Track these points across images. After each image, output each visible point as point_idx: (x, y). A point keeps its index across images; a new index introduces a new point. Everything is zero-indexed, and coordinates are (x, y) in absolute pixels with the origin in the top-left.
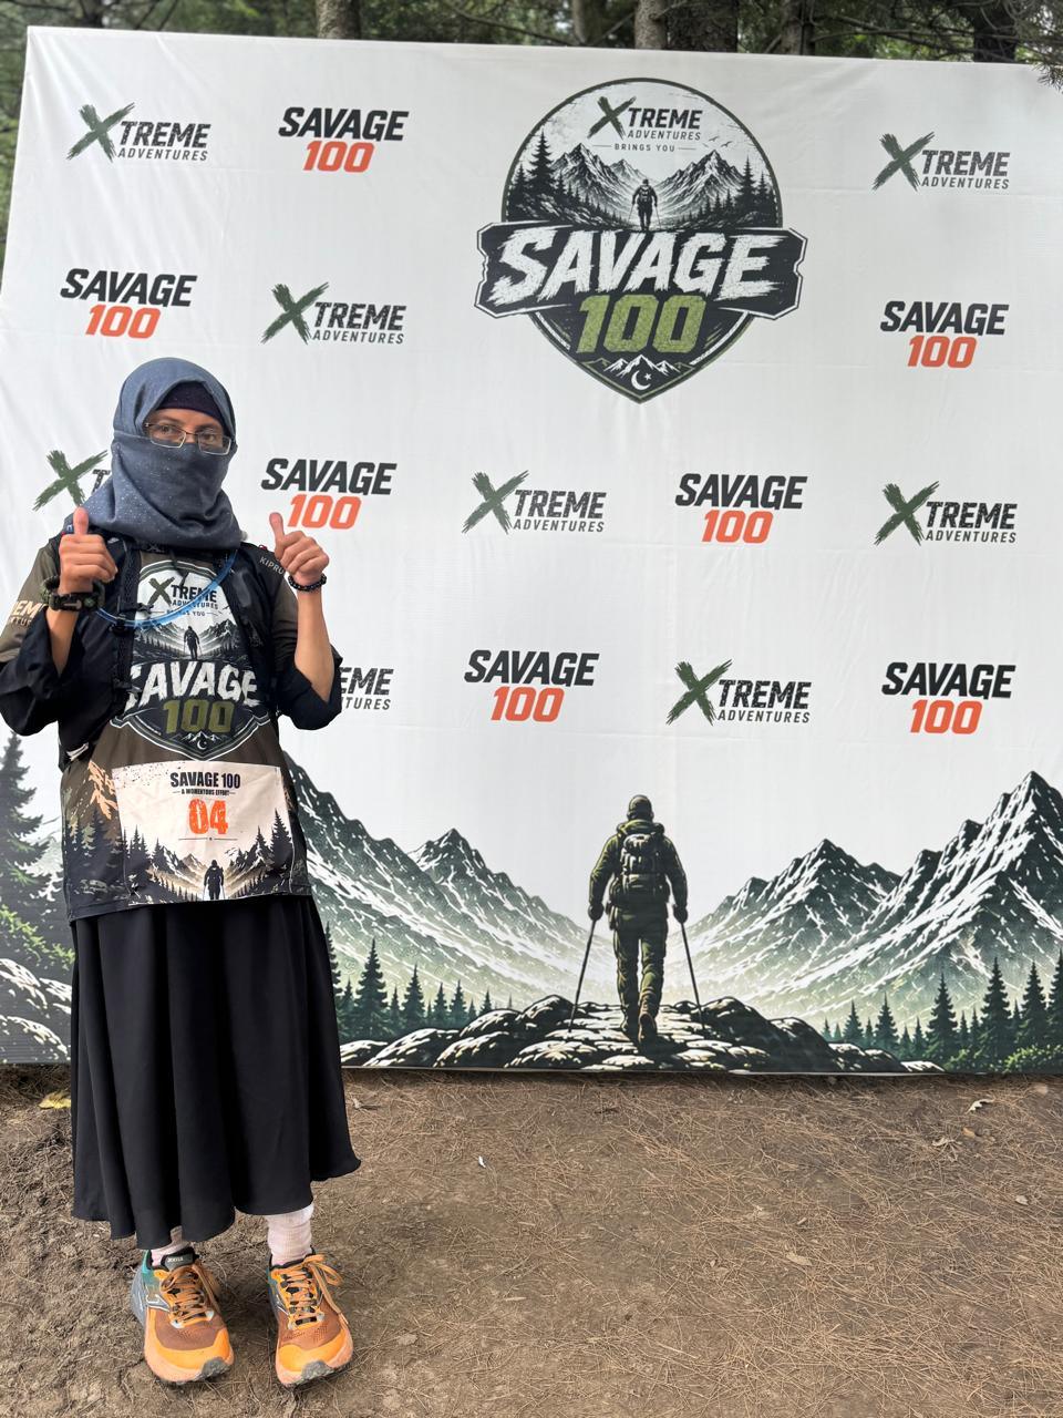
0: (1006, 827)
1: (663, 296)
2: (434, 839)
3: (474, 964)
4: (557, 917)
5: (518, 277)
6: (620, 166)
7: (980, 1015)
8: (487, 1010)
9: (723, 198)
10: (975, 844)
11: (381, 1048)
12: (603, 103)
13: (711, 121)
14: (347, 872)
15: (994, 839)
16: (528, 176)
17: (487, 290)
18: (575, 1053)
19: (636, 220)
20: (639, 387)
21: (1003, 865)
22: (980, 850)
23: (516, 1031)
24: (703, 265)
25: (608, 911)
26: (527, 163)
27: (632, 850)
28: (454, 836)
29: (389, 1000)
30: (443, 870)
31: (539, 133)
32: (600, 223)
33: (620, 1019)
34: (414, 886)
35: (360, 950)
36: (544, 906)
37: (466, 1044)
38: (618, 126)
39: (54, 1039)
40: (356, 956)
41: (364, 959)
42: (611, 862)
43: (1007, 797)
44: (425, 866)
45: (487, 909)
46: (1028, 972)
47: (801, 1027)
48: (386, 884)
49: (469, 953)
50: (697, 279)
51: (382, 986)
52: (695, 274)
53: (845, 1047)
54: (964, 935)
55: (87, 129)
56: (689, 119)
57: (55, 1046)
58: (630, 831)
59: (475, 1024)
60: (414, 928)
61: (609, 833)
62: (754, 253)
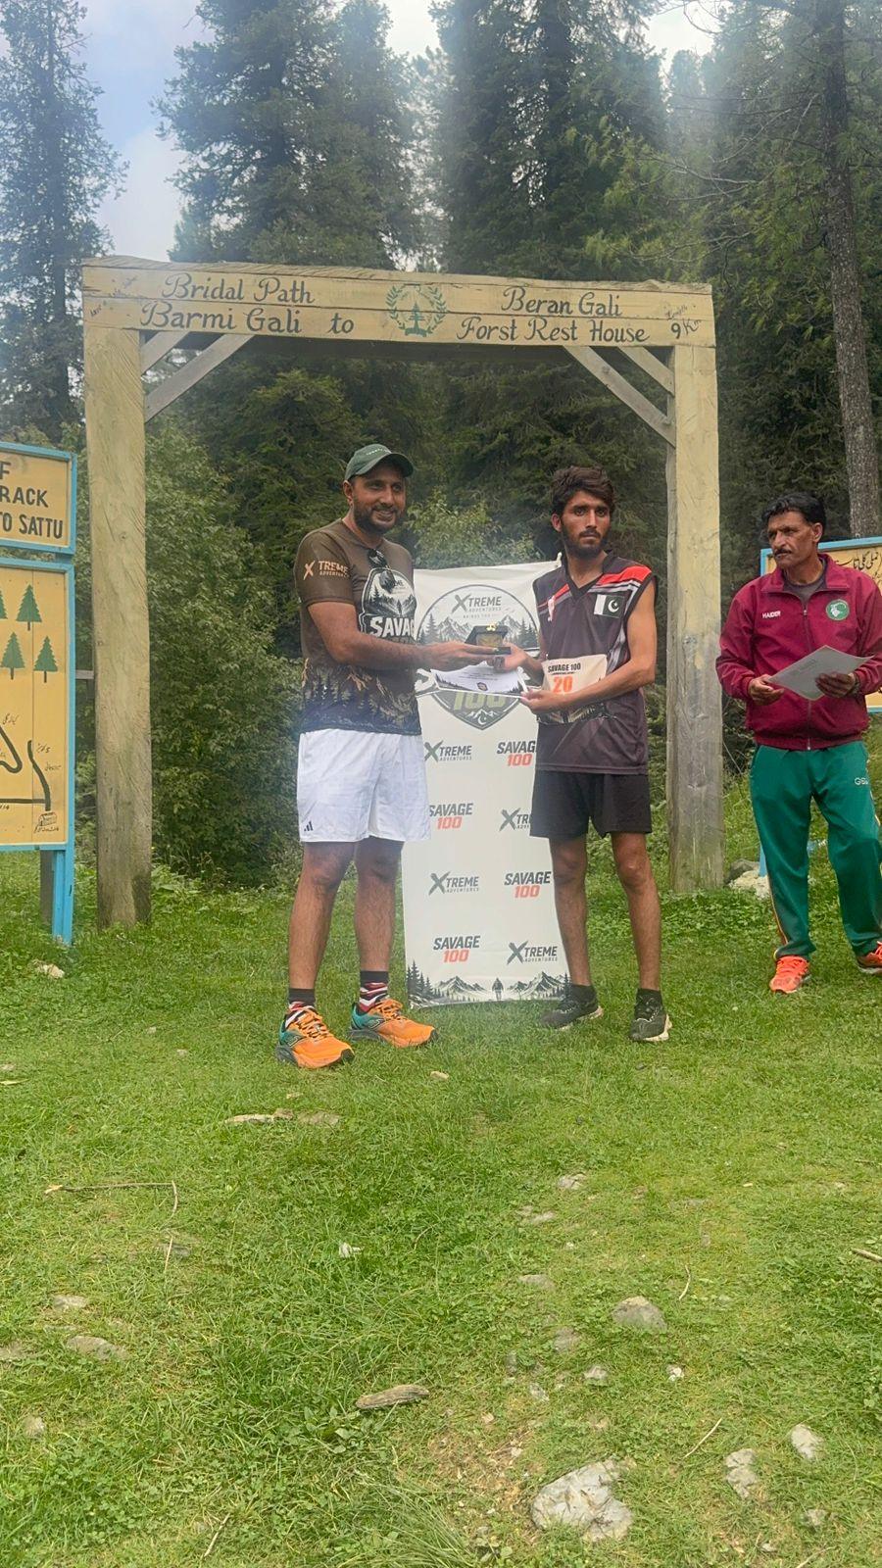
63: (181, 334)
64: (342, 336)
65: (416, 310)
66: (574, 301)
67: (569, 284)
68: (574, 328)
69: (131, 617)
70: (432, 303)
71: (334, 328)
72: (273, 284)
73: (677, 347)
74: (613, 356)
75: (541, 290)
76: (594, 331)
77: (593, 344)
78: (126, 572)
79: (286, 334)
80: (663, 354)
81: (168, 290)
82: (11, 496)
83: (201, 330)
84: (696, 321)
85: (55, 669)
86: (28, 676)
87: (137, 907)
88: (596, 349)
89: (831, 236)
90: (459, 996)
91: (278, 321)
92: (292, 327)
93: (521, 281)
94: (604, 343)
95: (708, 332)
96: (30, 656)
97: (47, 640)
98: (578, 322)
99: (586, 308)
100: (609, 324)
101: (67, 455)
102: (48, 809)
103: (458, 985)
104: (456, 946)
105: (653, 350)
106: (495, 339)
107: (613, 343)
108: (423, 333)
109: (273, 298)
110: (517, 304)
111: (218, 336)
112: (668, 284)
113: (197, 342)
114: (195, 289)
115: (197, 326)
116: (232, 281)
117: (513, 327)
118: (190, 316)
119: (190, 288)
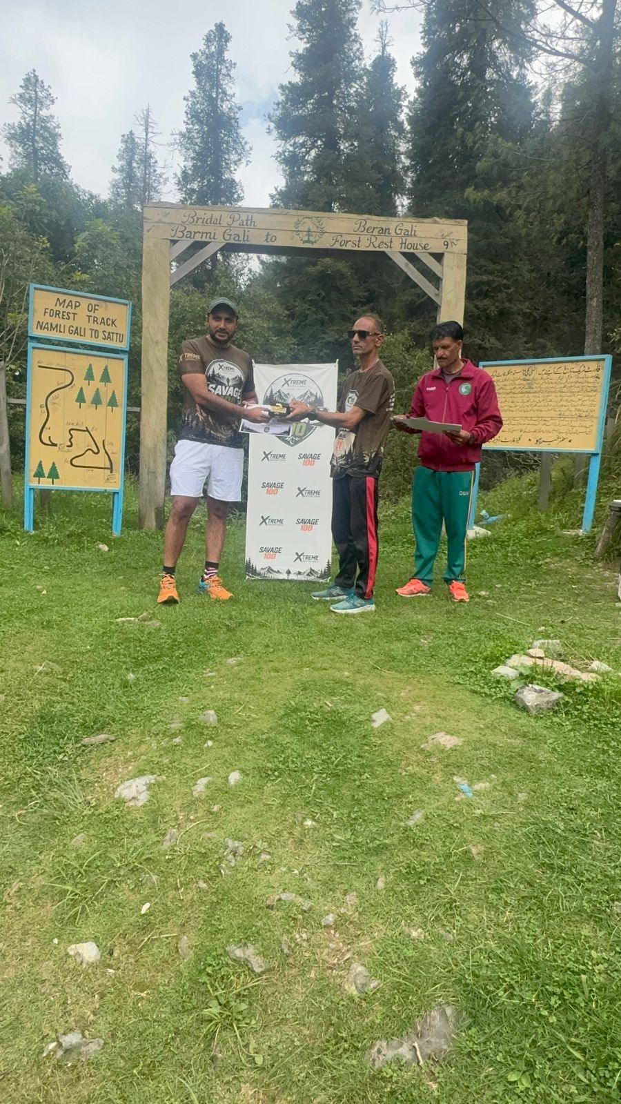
63: (190, 242)
64: (270, 244)
65: (309, 231)
66: (392, 227)
67: (390, 219)
68: (391, 242)
69: (159, 382)
70: (317, 227)
71: (266, 240)
72: (237, 216)
73: (446, 254)
74: (411, 257)
75: (375, 221)
76: (402, 243)
77: (401, 250)
78: (158, 361)
79: (242, 242)
80: (439, 257)
81: (185, 220)
82: (99, 321)
83: (200, 240)
84: (457, 240)
85: (117, 406)
86: (103, 409)
87: (157, 522)
88: (404, 254)
89: (591, 192)
90: (270, 576)
91: (238, 236)
92: (246, 239)
93: (366, 216)
94: (407, 250)
95: (463, 246)
96: (105, 399)
97: (114, 392)
98: (394, 239)
99: (399, 232)
100: (410, 240)
101: (127, 302)
102: (111, 472)
103: (270, 570)
104: (270, 551)
105: (432, 255)
106: (349, 247)
107: (412, 251)
108: (312, 243)
109: (236, 224)
110: (362, 229)
111: (209, 243)
112: (444, 219)
113: (198, 246)
114: (198, 219)
115: (198, 238)
116: (216, 215)
117: (359, 241)
118: (195, 233)
119: (195, 218)
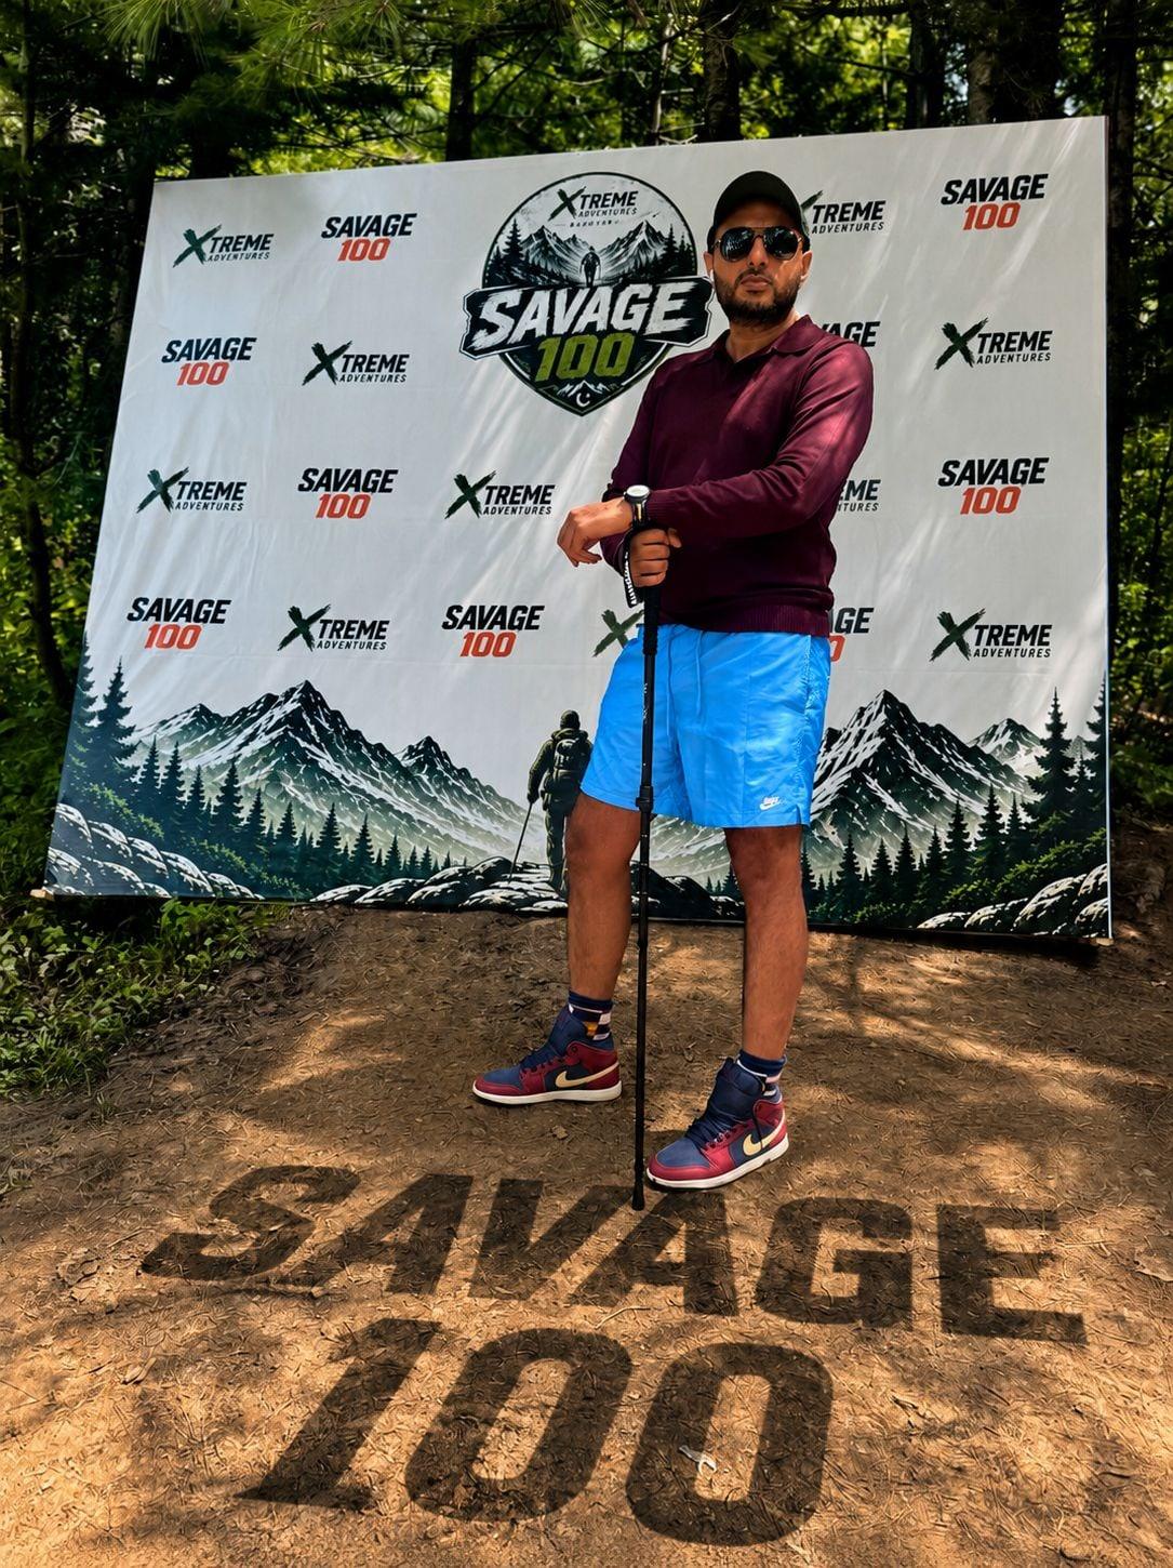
0: (862, 733)
1: (602, 335)
2: (414, 744)
3: (438, 833)
4: (503, 801)
5: (492, 328)
6: (574, 239)
7: (836, 877)
8: (447, 864)
9: (651, 256)
10: (835, 747)
11: (367, 891)
12: (562, 194)
13: (646, 199)
14: (348, 767)
15: (851, 742)
16: (503, 253)
17: (469, 340)
18: (510, 898)
19: (582, 278)
20: (582, 405)
21: (858, 763)
22: (839, 751)
23: (468, 881)
24: (634, 309)
25: (543, 796)
26: (502, 244)
27: (563, 751)
28: (429, 742)
29: (375, 856)
30: (419, 765)
31: (512, 222)
32: (555, 283)
33: (547, 873)
34: (398, 779)
35: (355, 822)
36: (494, 793)
37: (430, 889)
38: (572, 210)
39: (136, 878)
40: (353, 826)
41: (358, 829)
42: (546, 760)
43: (862, 710)
44: (407, 763)
45: (451, 795)
46: (876, 845)
47: (688, 883)
48: (376, 775)
49: (436, 826)
50: (628, 321)
51: (371, 847)
52: (628, 316)
53: (722, 899)
54: (823, 817)
55: (187, 245)
56: (627, 199)
57: (135, 883)
58: (563, 736)
59: (438, 876)
60: (396, 808)
61: (546, 739)
62: (674, 297)
